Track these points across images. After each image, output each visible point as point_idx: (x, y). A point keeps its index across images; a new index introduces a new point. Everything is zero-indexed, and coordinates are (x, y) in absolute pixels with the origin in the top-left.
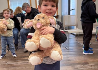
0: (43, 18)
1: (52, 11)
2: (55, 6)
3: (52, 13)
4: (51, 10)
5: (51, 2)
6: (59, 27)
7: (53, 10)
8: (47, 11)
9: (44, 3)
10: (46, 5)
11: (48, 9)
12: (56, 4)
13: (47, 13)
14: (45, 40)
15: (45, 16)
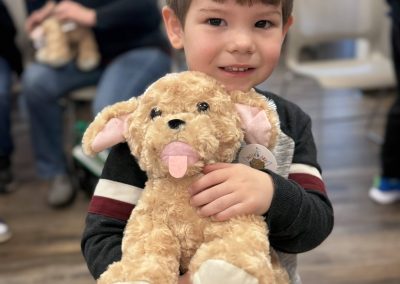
0: (204, 107)
1: (253, 60)
2: (273, 24)
3: (251, 69)
4: (249, 52)
5: (251, 4)
6: (291, 151)
7: (261, 53)
8: (227, 59)
9: (202, 10)
10: (215, 22)
11: (232, 47)
12: (280, 9)
13: (222, 68)
14: (230, 274)
15: (212, 93)
